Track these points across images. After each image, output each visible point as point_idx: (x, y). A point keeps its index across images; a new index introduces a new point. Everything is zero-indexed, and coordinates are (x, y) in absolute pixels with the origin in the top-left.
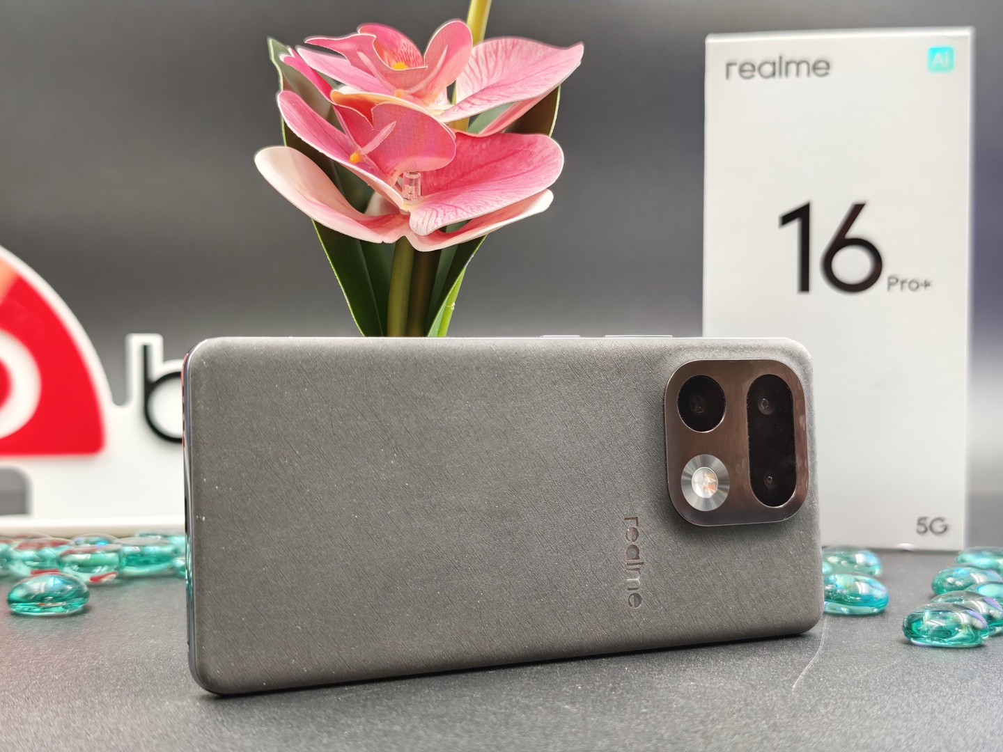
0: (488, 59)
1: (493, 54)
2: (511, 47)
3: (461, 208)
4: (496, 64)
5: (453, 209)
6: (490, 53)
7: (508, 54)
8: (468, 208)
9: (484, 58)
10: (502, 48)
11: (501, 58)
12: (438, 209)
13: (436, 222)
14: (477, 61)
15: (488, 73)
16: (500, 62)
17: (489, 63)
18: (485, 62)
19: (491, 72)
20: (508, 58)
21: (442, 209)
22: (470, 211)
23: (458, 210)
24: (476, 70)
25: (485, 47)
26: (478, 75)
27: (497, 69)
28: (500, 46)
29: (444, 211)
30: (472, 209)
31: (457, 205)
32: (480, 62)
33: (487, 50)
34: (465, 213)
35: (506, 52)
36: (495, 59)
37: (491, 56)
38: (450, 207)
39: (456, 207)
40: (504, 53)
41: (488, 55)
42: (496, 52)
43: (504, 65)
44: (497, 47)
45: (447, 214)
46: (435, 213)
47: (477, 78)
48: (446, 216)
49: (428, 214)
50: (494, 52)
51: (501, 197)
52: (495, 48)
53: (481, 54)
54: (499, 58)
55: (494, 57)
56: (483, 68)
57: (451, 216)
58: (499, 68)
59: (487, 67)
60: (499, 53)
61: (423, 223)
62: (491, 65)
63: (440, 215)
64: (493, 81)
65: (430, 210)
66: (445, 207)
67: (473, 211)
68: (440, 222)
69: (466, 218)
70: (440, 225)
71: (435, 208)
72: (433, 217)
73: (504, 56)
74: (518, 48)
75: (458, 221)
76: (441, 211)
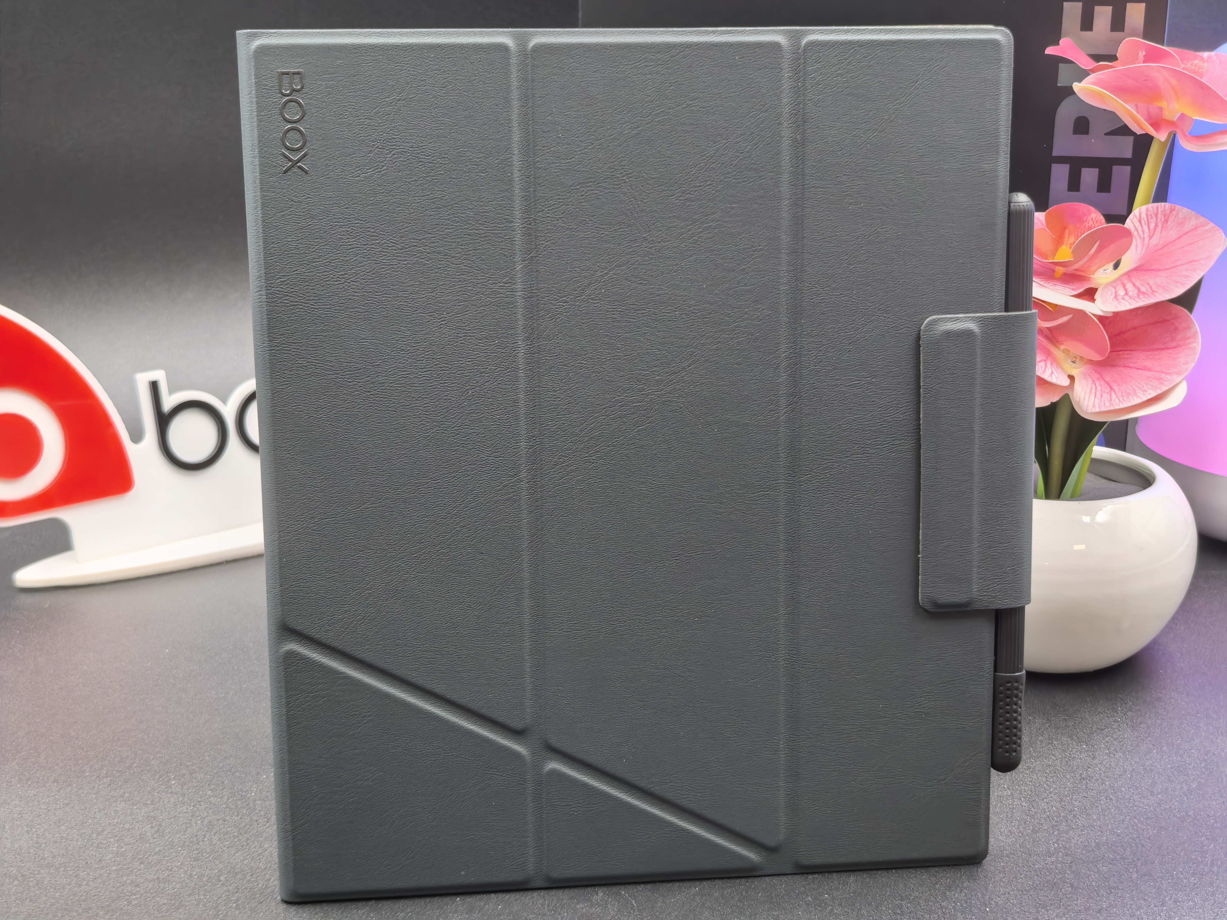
0: (1149, 220)
1: (1153, 215)
2: (1168, 212)
3: (1115, 392)
4: (1156, 226)
5: (1108, 389)
6: (1151, 215)
7: (1167, 217)
8: (1120, 393)
9: (1146, 219)
10: (1162, 212)
11: (1161, 220)
12: (1097, 383)
13: (1094, 406)
14: (1140, 221)
16: (1160, 225)
17: (1150, 223)
18: (1147, 222)
19: (1152, 232)
20: (1166, 221)
21: (1100, 385)
22: (1121, 399)
23: (1112, 392)
24: (1140, 229)
25: (1147, 210)
26: (1141, 233)
27: (1157, 230)
28: (1160, 210)
29: (1101, 390)
30: (1123, 396)
31: (1112, 384)
32: (1143, 222)
33: (1149, 213)
34: (1117, 400)
35: (1165, 216)
36: (1155, 221)
38: (1106, 385)
39: (1111, 388)
41: (1149, 217)
42: (1156, 215)
43: (1162, 227)
44: (1157, 210)
45: (1104, 396)
46: (1094, 390)
47: (1140, 237)
48: (1103, 399)
49: (1089, 390)
51: (1147, 384)
52: (1155, 210)
53: (1143, 216)
55: (1154, 218)
56: (1145, 228)
57: (1106, 401)
58: (1158, 230)
59: (1148, 227)
60: (1159, 215)
61: (1084, 399)
62: (1152, 226)
63: (1098, 395)
64: (1154, 241)
65: (1090, 380)
66: (1102, 383)
67: (1124, 400)
68: (1097, 406)
69: (1117, 407)
70: (1097, 410)
71: (1095, 379)
72: (1093, 396)
73: (1163, 220)
74: (1175, 213)
75: (1112, 408)
76: (1099, 388)
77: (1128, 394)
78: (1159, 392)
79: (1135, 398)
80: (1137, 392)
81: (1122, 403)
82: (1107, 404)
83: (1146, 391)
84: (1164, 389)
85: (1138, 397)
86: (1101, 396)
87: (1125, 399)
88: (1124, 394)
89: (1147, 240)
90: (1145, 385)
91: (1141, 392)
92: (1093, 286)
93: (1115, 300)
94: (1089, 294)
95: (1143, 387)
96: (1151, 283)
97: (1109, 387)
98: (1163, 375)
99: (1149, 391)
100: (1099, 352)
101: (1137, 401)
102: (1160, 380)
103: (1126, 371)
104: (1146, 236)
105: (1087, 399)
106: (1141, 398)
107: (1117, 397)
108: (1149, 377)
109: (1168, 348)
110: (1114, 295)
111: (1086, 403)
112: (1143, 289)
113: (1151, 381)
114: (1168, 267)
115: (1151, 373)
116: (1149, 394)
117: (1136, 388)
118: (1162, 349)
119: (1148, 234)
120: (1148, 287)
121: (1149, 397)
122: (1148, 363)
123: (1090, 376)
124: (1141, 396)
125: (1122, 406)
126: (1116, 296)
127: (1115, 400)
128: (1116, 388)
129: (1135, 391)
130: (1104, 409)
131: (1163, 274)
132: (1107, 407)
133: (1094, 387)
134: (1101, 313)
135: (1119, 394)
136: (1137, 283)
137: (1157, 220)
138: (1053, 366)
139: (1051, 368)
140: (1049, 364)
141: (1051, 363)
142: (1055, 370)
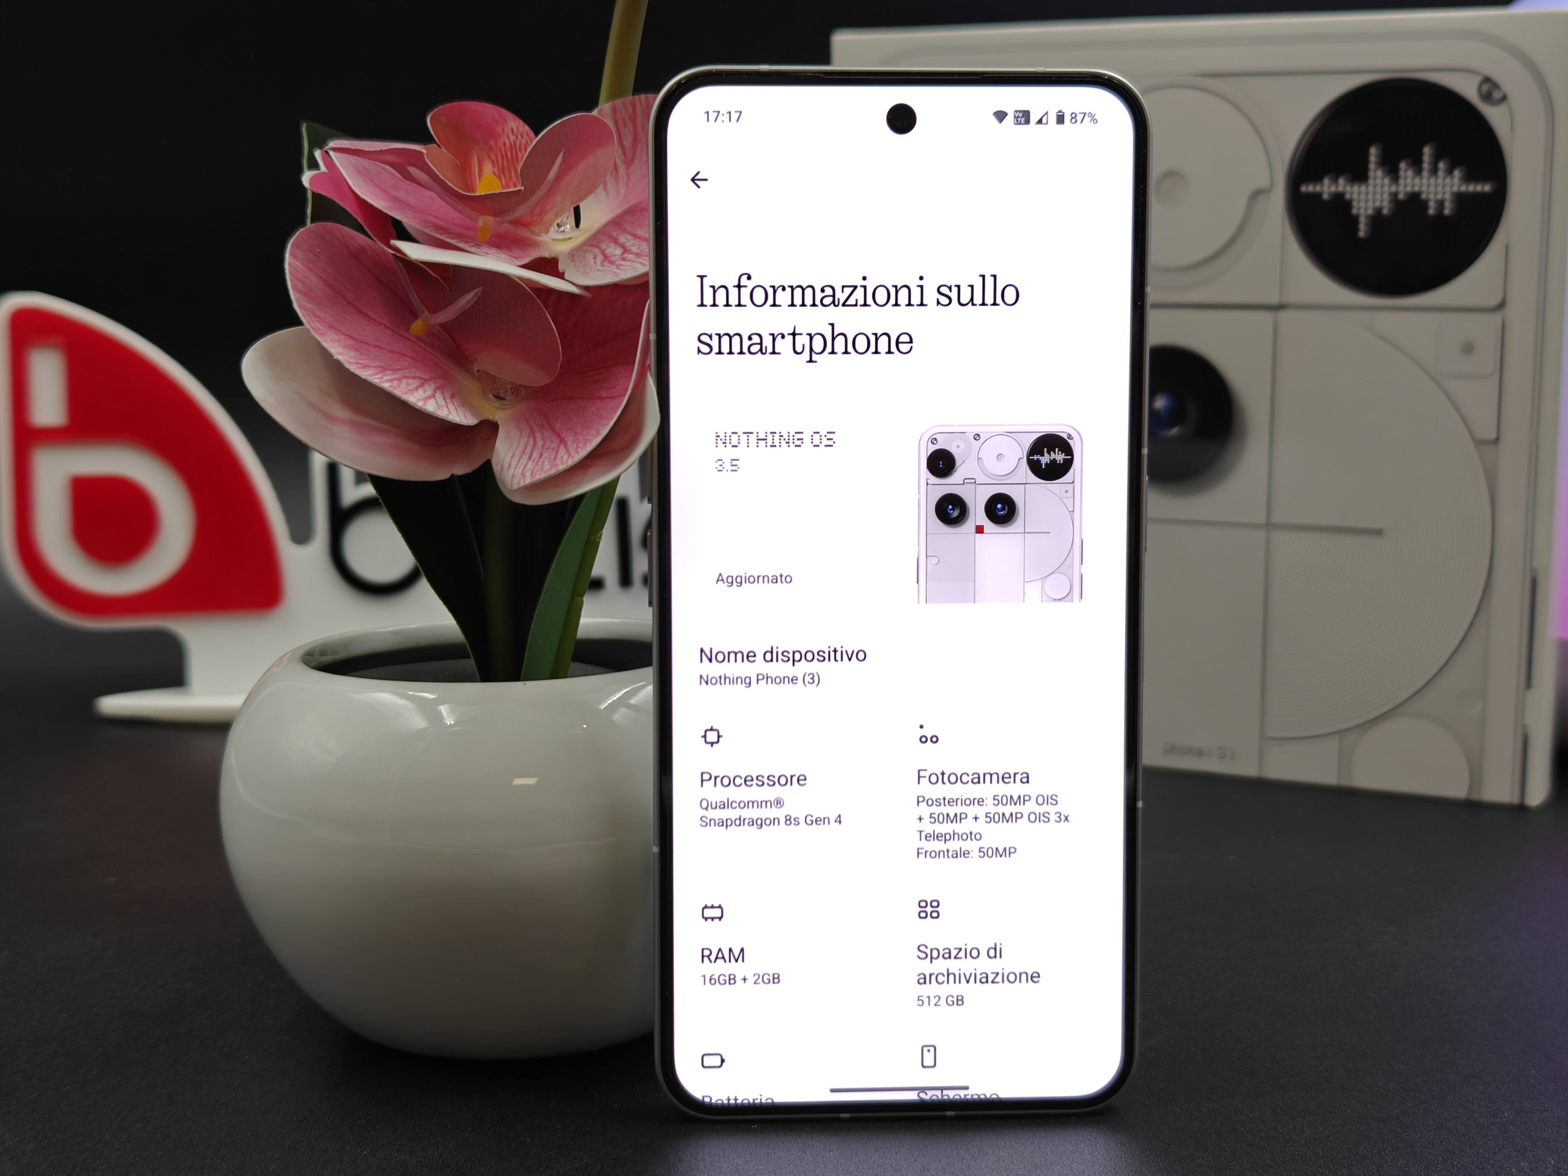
5: (555, 443)
12: (538, 436)
13: (524, 473)
23: (562, 446)
29: (543, 445)
31: (563, 433)
39: (561, 440)
45: (546, 454)
46: (529, 448)
48: (541, 460)
61: (509, 463)
63: (535, 455)
65: (527, 428)
68: (529, 472)
70: (528, 480)
72: (525, 458)
76: (539, 443)
82: (548, 466)
86: (541, 455)
97: (557, 439)
100: (544, 365)
105: (514, 463)
111: (511, 469)
123: (527, 419)
128: (569, 438)
130: (542, 475)
132: (550, 471)
133: (531, 440)
138: (443, 393)
139: (439, 395)
140: (433, 388)
141: (437, 388)
142: (445, 399)
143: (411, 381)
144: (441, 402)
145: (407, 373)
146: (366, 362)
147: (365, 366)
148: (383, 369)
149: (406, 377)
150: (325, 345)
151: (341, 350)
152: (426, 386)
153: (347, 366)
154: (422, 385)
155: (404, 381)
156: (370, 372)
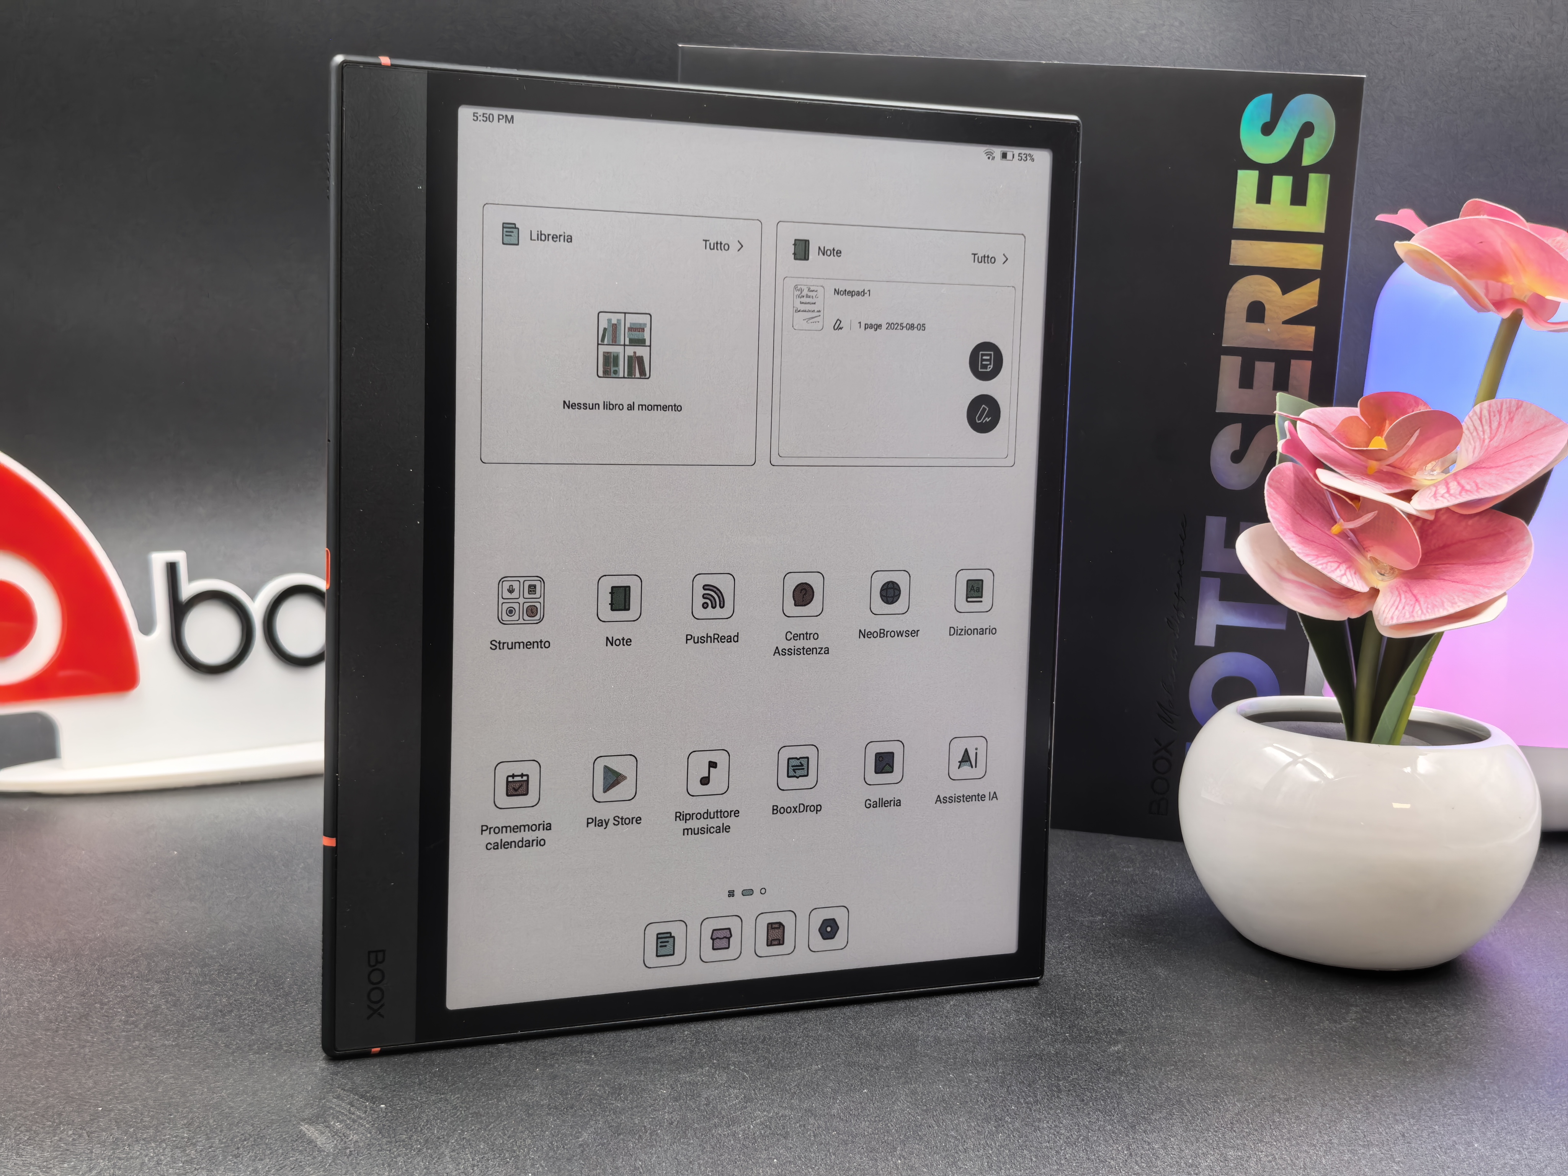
0: (1492, 417)
1: (1496, 412)
2: (1515, 409)
3: (1419, 602)
4: (1500, 424)
5: (1412, 603)
6: (1494, 412)
7: (1512, 415)
8: (1426, 605)
9: (1487, 417)
10: (1507, 408)
11: (1505, 418)
12: (1403, 596)
13: (1392, 618)
14: (1480, 419)
15: (1491, 433)
16: (1503, 423)
17: (1492, 422)
18: (1488, 421)
19: (1494, 432)
20: (1511, 419)
21: (1406, 598)
22: (1425, 611)
23: (1417, 604)
24: (1480, 429)
25: (1490, 406)
26: (1481, 433)
27: (1500, 430)
28: (1504, 407)
29: (1405, 602)
30: (1427, 608)
31: (1419, 596)
32: (1483, 421)
33: (1491, 409)
34: (1420, 612)
35: (1510, 414)
36: (1498, 419)
37: (1495, 416)
38: (1412, 598)
39: (1417, 600)
40: (1508, 413)
41: (1492, 414)
42: (1500, 412)
43: (1507, 426)
45: (1407, 608)
46: (1397, 603)
47: (1480, 439)
48: (1403, 611)
50: (1498, 411)
51: (1458, 596)
52: (1500, 408)
53: (1485, 413)
54: (1503, 418)
55: (1498, 416)
56: (1487, 428)
57: (1407, 613)
58: (1502, 429)
59: (1490, 427)
60: (1503, 413)
61: (1384, 611)
62: (1495, 425)
63: (1400, 607)
64: (1495, 443)
65: (1397, 593)
66: (1409, 595)
67: (1427, 612)
68: (1395, 618)
69: (1418, 619)
70: (1395, 622)
71: (1401, 592)
72: (1394, 608)
73: (1507, 418)
74: (1521, 410)
75: (1411, 620)
76: (1403, 600)
77: (1434, 606)
78: (1471, 605)
79: (1441, 610)
80: (1445, 605)
81: (1425, 615)
82: (1407, 615)
83: (1456, 603)
84: (1478, 602)
85: (1444, 609)
86: (1404, 608)
87: (1429, 611)
88: (1429, 606)
89: (1487, 441)
90: (1456, 598)
91: (1450, 604)
92: (1414, 488)
93: (1433, 498)
94: (1407, 496)
95: (1454, 599)
96: (1478, 481)
97: (1414, 599)
98: (1481, 588)
99: (1459, 604)
100: (1409, 558)
101: (1443, 613)
102: (1476, 594)
103: (1437, 583)
104: (1486, 437)
105: (1386, 611)
106: (1448, 610)
107: (1421, 609)
108: (1463, 590)
109: (1495, 563)
110: (1433, 493)
111: (1385, 615)
112: (1468, 487)
113: (1464, 594)
114: (1501, 464)
115: (1468, 586)
116: (1459, 606)
117: (1445, 600)
118: (1488, 564)
119: (1489, 434)
120: (1473, 485)
121: (1458, 609)
122: (1466, 577)
123: (1397, 589)
124: (1449, 608)
125: (1423, 618)
126: (1435, 494)
127: (1417, 612)
128: (1422, 600)
129: (1443, 603)
130: (1403, 621)
131: (1493, 471)
132: (1408, 619)
133: (1398, 599)
134: (1414, 512)
135: (1424, 606)
136: (1463, 482)
137: (1500, 419)
138: (1350, 571)
139: (1348, 573)
140: (1345, 568)
141: (1347, 568)
142: (1351, 576)
143: (1333, 564)
144: (1350, 578)
145: (1330, 559)
146: (1308, 552)
147: (1308, 555)
148: (1318, 557)
149: (1329, 562)
150: (1285, 541)
151: (1294, 544)
152: (1341, 567)
153: (1298, 555)
154: (1338, 567)
155: (1329, 564)
156: (1310, 559)
